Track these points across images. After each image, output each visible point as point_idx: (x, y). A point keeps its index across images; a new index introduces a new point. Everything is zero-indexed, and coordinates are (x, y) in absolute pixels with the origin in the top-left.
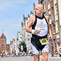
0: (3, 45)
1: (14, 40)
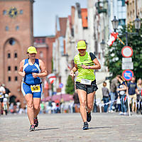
0: (11, 41)
1: (81, 12)
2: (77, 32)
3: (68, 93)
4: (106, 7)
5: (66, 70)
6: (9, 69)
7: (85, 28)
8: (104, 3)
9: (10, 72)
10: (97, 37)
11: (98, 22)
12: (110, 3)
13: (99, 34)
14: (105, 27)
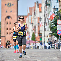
1: (39, 5)
2: (37, 14)
3: (33, 40)
4: (50, 3)
5: (32, 30)
6: (7, 29)
7: (41, 12)
8: (49, 1)
9: (7, 30)
10: (45, 16)
11: (46, 9)
12: (52, 1)
13: (46, 15)
14: (49, 12)
